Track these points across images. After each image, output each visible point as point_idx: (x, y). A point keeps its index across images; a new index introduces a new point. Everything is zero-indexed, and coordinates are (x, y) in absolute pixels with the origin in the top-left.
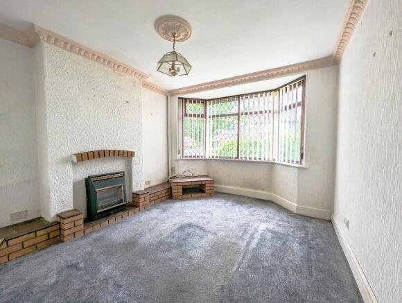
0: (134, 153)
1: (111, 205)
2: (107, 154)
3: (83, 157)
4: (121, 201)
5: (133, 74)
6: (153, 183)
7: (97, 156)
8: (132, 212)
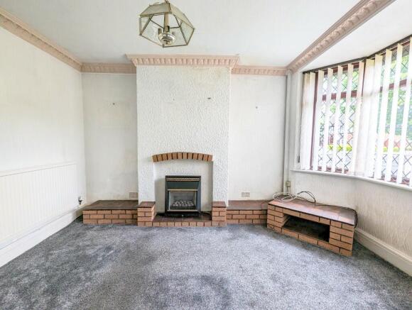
0: (211, 156)
1: (184, 209)
2: (180, 156)
3: (158, 158)
4: (194, 207)
5: (206, 63)
6: (253, 197)
7: (170, 157)
8: (202, 223)
